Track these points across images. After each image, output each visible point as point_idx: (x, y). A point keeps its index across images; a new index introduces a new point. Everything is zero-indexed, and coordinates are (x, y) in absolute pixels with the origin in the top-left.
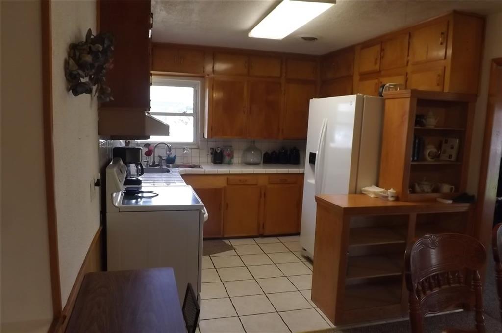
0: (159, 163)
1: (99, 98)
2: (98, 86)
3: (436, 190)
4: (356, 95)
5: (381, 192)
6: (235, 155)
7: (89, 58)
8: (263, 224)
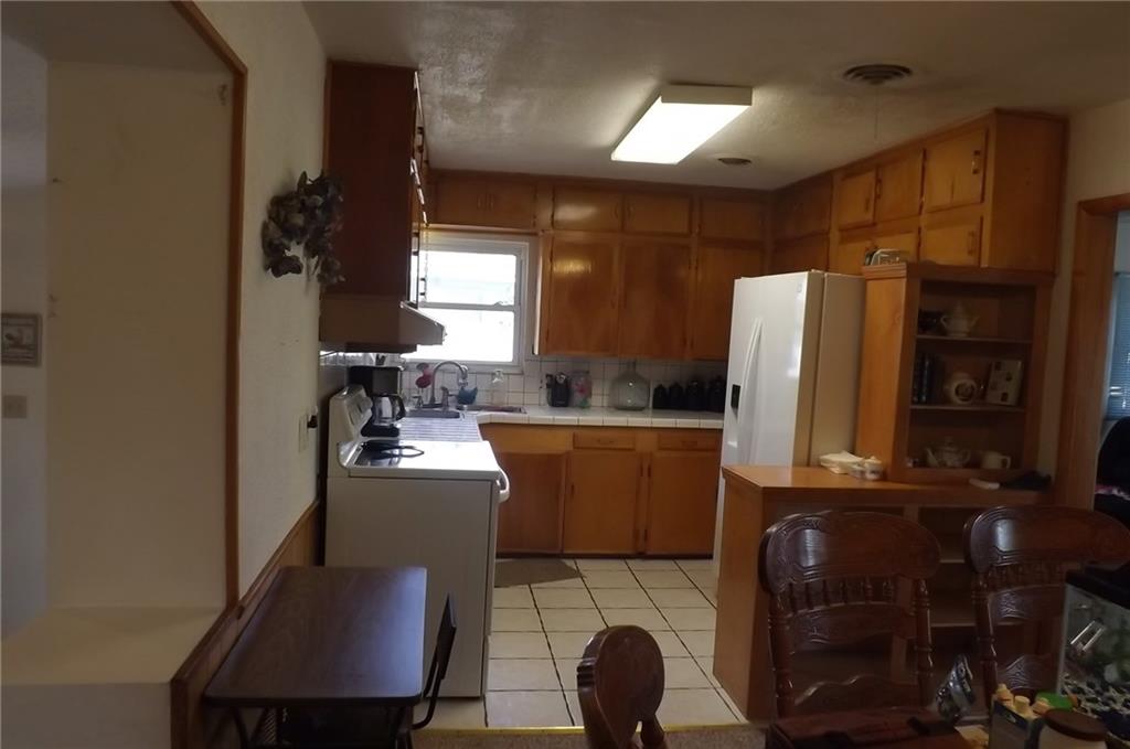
0: (443, 400)
1: (321, 278)
2: (319, 259)
3: (975, 464)
4: (806, 273)
5: (854, 463)
6: (596, 390)
7: (299, 220)
8: (646, 531)
